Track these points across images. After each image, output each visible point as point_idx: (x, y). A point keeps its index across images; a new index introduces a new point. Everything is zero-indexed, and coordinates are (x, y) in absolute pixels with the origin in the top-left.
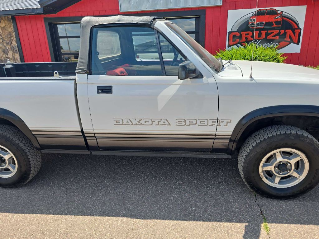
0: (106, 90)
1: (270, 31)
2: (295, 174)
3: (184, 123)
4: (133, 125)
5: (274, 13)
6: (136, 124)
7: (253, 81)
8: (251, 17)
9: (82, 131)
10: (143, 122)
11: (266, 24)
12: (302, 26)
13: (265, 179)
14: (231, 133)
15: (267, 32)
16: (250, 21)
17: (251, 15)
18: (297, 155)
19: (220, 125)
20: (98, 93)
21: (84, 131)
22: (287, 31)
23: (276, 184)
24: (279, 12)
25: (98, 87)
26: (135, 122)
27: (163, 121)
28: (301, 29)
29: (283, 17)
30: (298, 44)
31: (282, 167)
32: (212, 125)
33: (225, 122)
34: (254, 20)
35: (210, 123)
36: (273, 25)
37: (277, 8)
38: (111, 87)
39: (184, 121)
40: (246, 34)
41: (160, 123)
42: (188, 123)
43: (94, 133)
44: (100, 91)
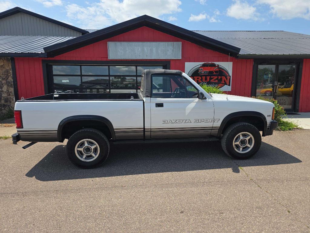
0: (160, 105)
1: (212, 77)
2: (249, 146)
3: (198, 122)
4: (172, 123)
5: (214, 65)
6: (174, 123)
7: (228, 101)
8: (200, 67)
9: (144, 128)
10: (177, 121)
11: (210, 72)
12: (231, 74)
13: (236, 149)
14: (219, 126)
15: (211, 77)
16: (199, 70)
17: (200, 66)
18: (249, 135)
19: (215, 122)
20: (156, 107)
21: (146, 128)
22: (222, 77)
23: (240, 151)
24: (217, 65)
25: (156, 104)
26: (173, 122)
27: (188, 120)
28: (230, 76)
29: (220, 68)
30: (229, 85)
31: (243, 142)
32: (211, 122)
33: (217, 120)
34: (202, 69)
35: (210, 121)
36: (214, 73)
37: (215, 63)
38: (163, 104)
39: (198, 120)
40: (197, 78)
41: (186, 122)
42: (200, 121)
43: (151, 129)
44: (157, 106)
